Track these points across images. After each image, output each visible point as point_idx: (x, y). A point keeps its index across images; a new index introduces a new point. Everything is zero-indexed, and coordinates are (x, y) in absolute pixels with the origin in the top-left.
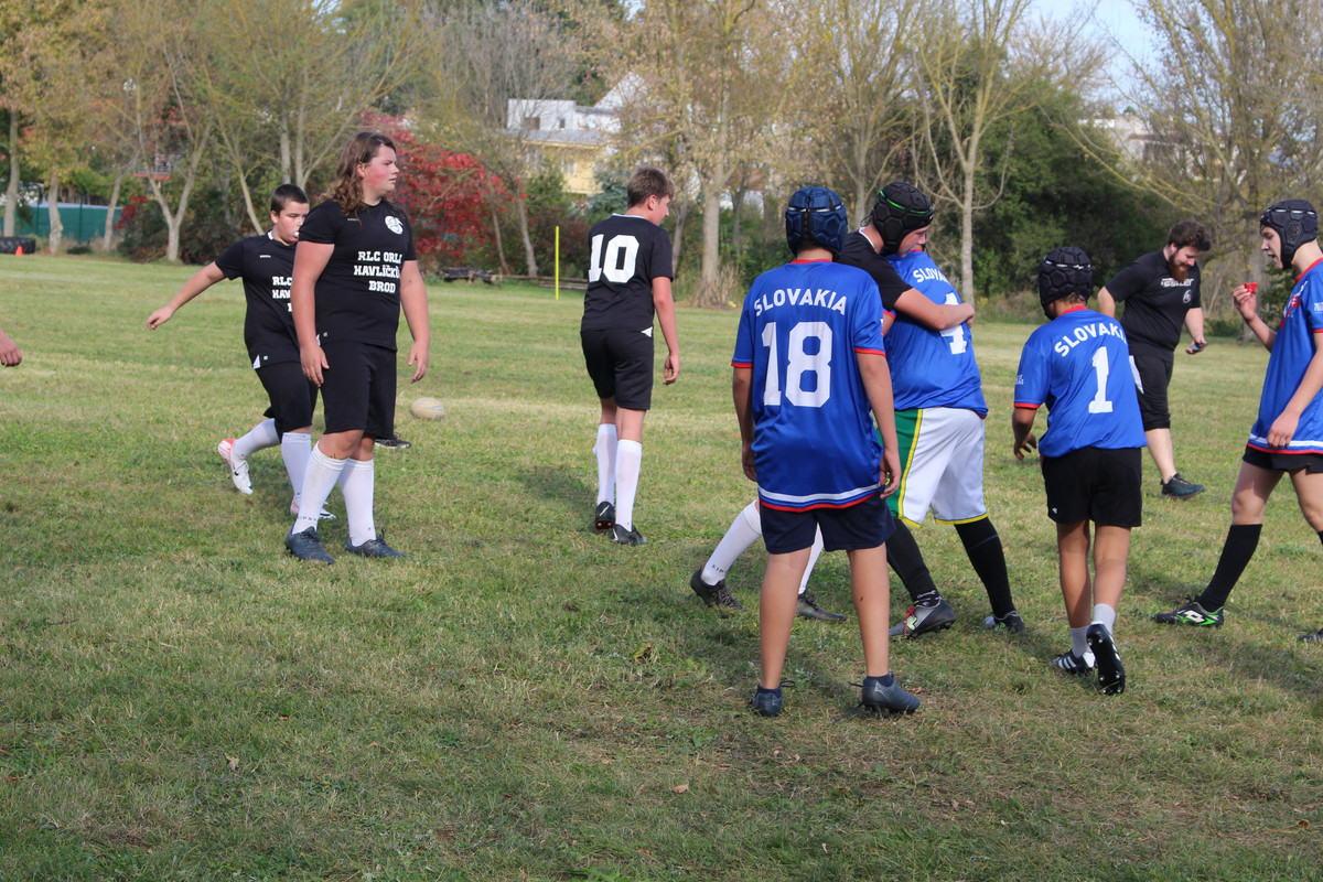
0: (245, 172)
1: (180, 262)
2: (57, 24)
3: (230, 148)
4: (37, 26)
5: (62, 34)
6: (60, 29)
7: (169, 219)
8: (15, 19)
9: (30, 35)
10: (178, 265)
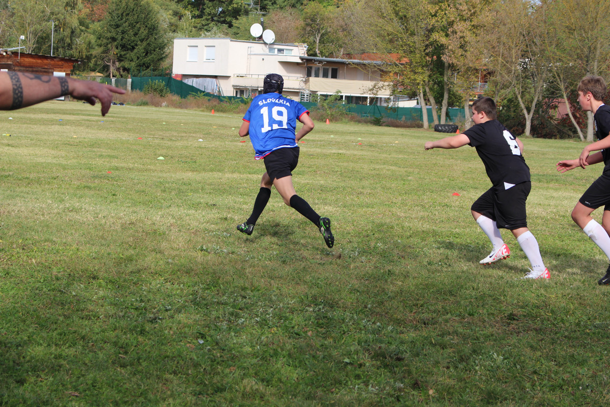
0: (566, 91)
1: (531, 136)
2: (471, 21)
3: (558, 80)
4: (462, 22)
5: (473, 26)
6: (473, 24)
7: (526, 116)
8: (453, 19)
9: (460, 26)
10: (530, 138)
